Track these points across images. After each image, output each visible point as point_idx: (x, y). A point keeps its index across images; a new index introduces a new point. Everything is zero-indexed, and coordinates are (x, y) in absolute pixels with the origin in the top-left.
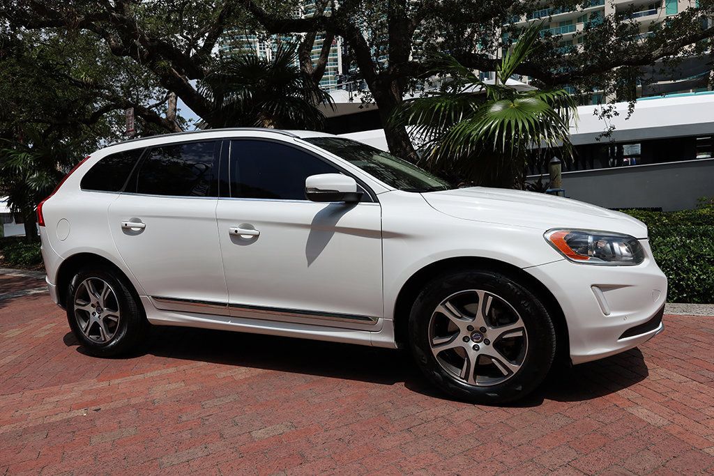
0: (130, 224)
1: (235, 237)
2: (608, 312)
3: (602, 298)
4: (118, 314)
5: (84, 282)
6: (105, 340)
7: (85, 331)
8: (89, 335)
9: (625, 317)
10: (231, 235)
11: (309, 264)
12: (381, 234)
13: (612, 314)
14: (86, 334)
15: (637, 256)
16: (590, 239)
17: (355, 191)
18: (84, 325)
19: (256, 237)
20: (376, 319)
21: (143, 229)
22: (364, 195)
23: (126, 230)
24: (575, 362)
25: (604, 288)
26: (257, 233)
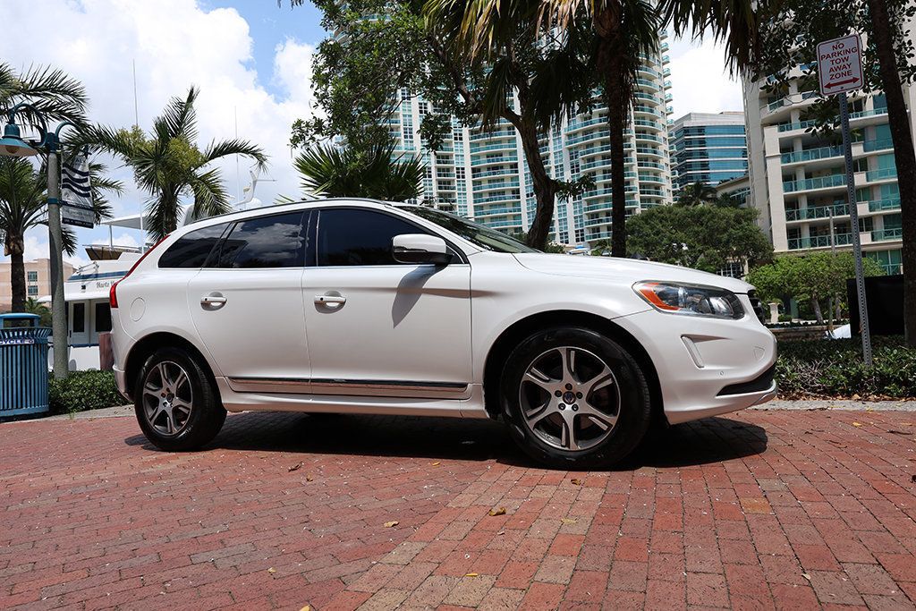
0: (210, 299)
1: (321, 305)
2: (701, 364)
3: (694, 350)
4: (190, 405)
5: (159, 366)
6: (171, 432)
7: (151, 419)
8: (155, 423)
9: (722, 372)
10: (316, 303)
11: (395, 326)
12: (470, 294)
13: (706, 368)
14: (152, 423)
15: (736, 311)
16: (681, 292)
17: (445, 252)
18: (150, 413)
19: (342, 304)
20: (464, 385)
21: (224, 303)
22: (453, 257)
23: (206, 305)
24: (672, 421)
25: (695, 339)
26: (344, 300)
